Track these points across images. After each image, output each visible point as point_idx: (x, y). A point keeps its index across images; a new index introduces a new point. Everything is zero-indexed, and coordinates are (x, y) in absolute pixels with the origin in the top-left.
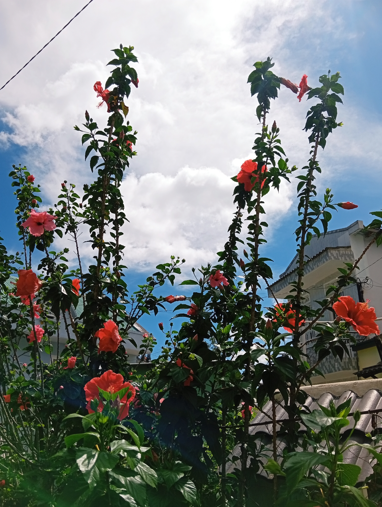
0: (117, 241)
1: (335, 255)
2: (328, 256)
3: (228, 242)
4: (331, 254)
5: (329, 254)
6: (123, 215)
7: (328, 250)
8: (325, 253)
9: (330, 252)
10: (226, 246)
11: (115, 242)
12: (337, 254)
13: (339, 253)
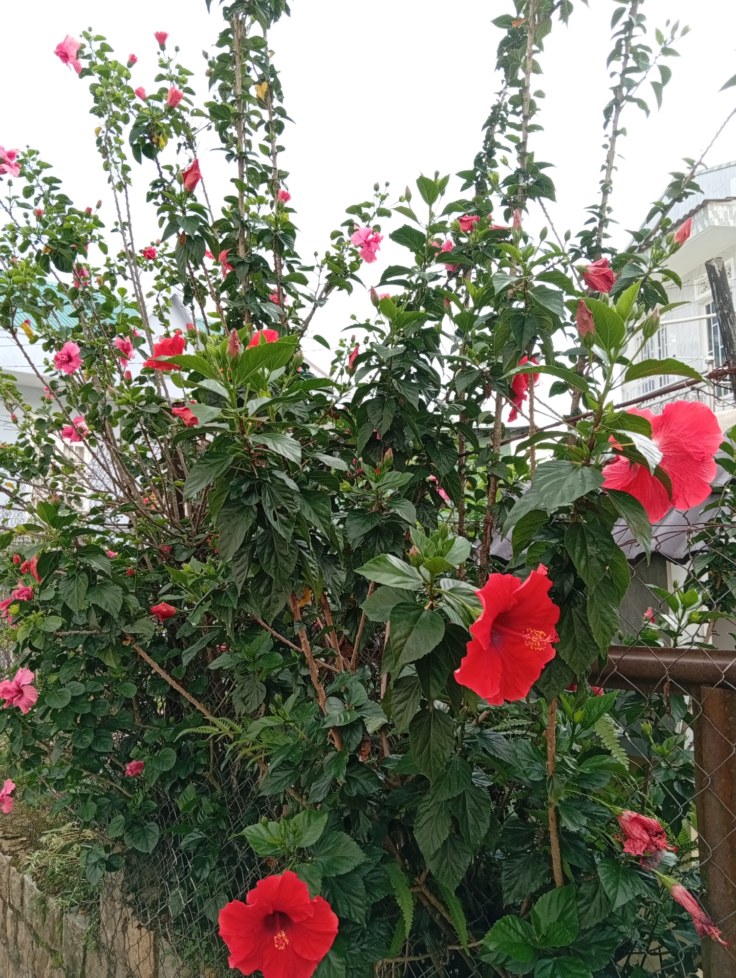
0: (274, 161)
1: (721, 216)
2: (707, 218)
3: (480, 153)
4: (714, 213)
5: (710, 212)
6: (282, 112)
7: (709, 206)
8: (702, 212)
9: (712, 209)
10: (478, 161)
11: (271, 165)
12: (726, 213)
13: (731, 211)
